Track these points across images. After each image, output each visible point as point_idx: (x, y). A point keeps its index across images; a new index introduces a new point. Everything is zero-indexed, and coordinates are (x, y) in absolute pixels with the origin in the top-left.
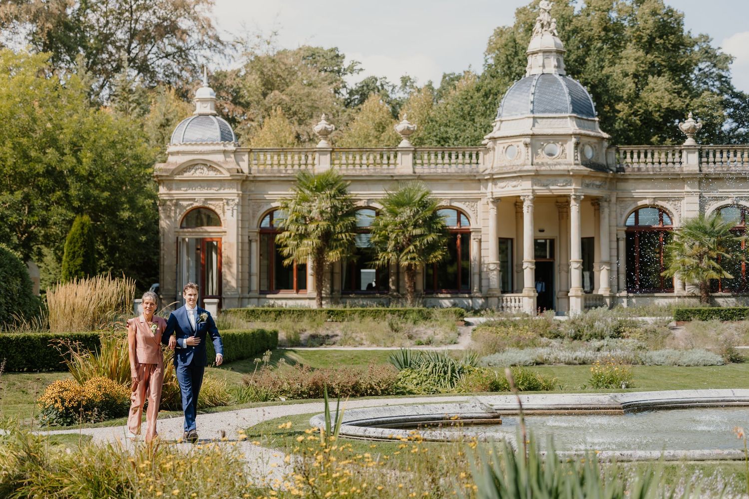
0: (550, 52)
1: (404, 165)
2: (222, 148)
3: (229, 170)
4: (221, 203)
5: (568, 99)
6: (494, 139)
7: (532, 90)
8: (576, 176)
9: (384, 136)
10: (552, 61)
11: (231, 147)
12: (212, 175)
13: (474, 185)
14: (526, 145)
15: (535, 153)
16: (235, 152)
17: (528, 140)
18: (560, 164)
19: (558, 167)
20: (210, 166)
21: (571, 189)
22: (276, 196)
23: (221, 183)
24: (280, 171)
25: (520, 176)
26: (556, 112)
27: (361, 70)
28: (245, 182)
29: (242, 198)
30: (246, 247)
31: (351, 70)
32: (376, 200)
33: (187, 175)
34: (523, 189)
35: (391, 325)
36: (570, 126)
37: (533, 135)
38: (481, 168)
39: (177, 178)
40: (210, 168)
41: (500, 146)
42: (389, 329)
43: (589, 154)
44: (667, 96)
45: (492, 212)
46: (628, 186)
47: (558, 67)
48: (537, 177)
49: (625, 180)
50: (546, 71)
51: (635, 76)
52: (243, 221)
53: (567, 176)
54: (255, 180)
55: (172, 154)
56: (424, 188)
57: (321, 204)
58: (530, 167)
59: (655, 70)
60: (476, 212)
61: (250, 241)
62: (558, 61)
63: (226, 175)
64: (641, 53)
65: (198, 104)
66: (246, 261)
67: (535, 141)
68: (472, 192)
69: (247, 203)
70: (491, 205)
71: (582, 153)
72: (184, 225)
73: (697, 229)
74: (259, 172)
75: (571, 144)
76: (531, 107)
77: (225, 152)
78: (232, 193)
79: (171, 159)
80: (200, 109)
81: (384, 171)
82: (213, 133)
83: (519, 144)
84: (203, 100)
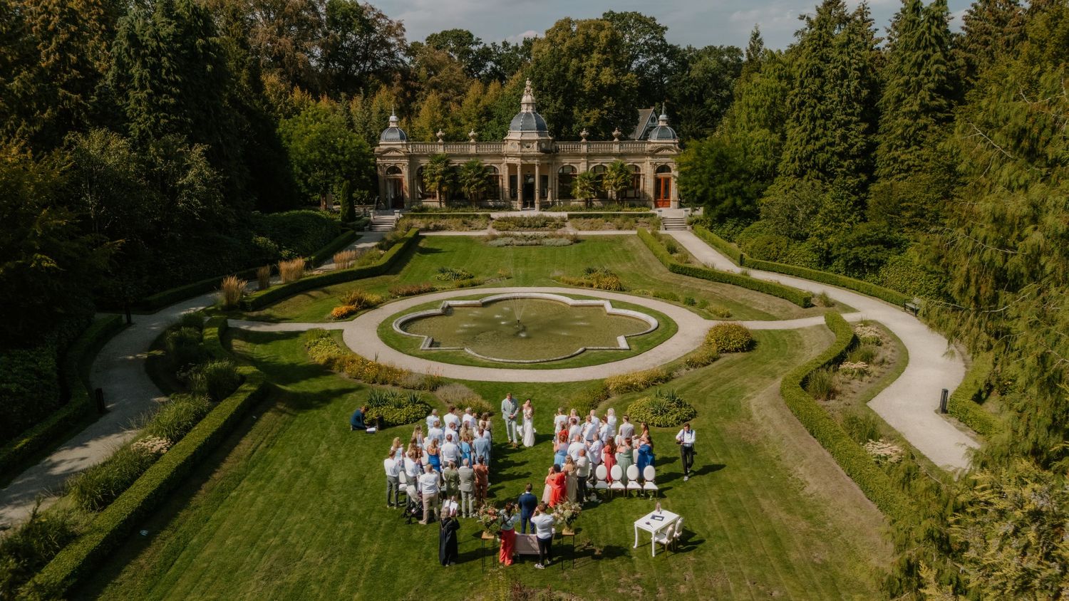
0: (530, 103)
1: (473, 150)
2: (401, 142)
3: (404, 152)
4: (401, 165)
5: (535, 125)
6: (507, 140)
7: (522, 120)
8: (538, 157)
9: (479, 105)
10: (531, 108)
11: (404, 142)
12: (397, 154)
13: (500, 158)
15: (522, 147)
16: (406, 144)
17: (519, 141)
18: (531, 151)
19: (531, 153)
20: (396, 150)
21: (536, 162)
22: (424, 162)
23: (401, 157)
24: (424, 152)
25: (516, 156)
26: (531, 130)
28: (411, 157)
29: (410, 162)
30: (412, 182)
32: (461, 164)
33: (388, 154)
34: (517, 161)
35: (463, 221)
36: (536, 137)
37: (521, 140)
38: (503, 151)
39: (384, 155)
40: (397, 151)
41: (509, 143)
42: (462, 223)
43: (544, 146)
44: (610, 78)
45: (507, 169)
46: (560, 158)
47: (533, 109)
48: (522, 157)
49: (558, 156)
50: (528, 111)
51: (597, 67)
52: (410, 172)
53: (534, 157)
54: (414, 155)
55: (381, 144)
56: (479, 159)
57: (440, 168)
58: (519, 153)
59: (606, 63)
60: (501, 169)
61: (414, 180)
62: (533, 107)
63: (403, 154)
64: (600, 56)
65: (391, 123)
66: (412, 187)
67: (522, 143)
68: (499, 161)
69: (411, 167)
70: (506, 166)
71: (541, 147)
72: (388, 173)
73: (583, 177)
74: (416, 152)
75: (535, 144)
76: (521, 127)
77: (402, 145)
78: (406, 161)
79: (381, 147)
80: (392, 125)
81: (465, 152)
82: (397, 136)
83: (516, 143)
84: (393, 122)
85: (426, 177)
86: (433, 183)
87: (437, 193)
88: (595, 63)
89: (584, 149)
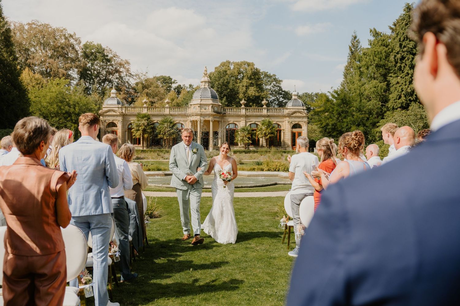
0: (206, 82)
1: (167, 111)
2: (117, 106)
3: (119, 112)
4: (117, 121)
5: (210, 94)
6: (191, 105)
7: (201, 92)
8: (212, 115)
10: (207, 84)
11: (120, 106)
12: (114, 113)
13: (185, 117)
14: (199, 107)
15: (201, 109)
16: (121, 107)
17: (199, 105)
18: (207, 112)
19: (207, 113)
20: (114, 111)
21: (210, 119)
22: (133, 119)
23: (117, 116)
24: (133, 113)
25: (197, 115)
26: (207, 98)
27: (177, 83)
28: (124, 115)
29: (123, 119)
30: (124, 133)
31: (174, 83)
32: (159, 121)
33: (108, 114)
34: (198, 118)
35: (158, 154)
36: (210, 102)
37: (200, 104)
38: (188, 112)
39: (105, 114)
40: (114, 112)
41: (192, 107)
42: (157, 155)
43: (216, 109)
44: (254, 92)
45: (190, 124)
46: (227, 118)
47: (209, 86)
48: (201, 115)
49: (226, 116)
50: (205, 87)
52: (123, 126)
53: (209, 115)
54: (126, 115)
55: (104, 108)
56: (171, 118)
57: (144, 122)
58: (199, 113)
59: (251, 85)
60: (186, 124)
61: (125, 132)
62: (209, 84)
63: (118, 114)
64: (248, 80)
65: (112, 94)
66: (124, 137)
67: (201, 106)
68: (185, 119)
69: (124, 121)
70: (190, 123)
71: (214, 109)
72: (107, 127)
73: (243, 130)
74: (128, 113)
75: (210, 107)
76: (200, 96)
77: (118, 107)
78: (120, 119)
79: (104, 109)
80: (112, 95)
81: (162, 113)
82: (115, 102)
83: (197, 106)
84: (113, 93)
85: (133, 128)
86: (138, 132)
87: (141, 139)
88: (245, 85)
89: (243, 112)
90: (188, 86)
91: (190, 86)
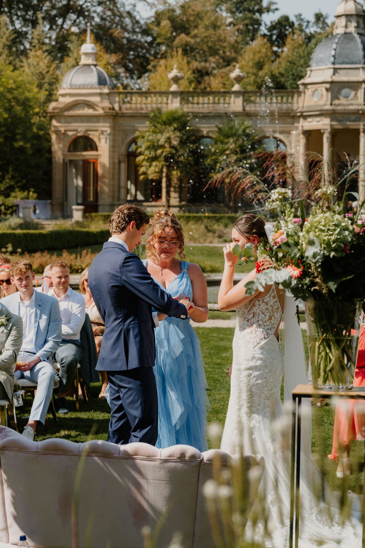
0: (351, 15)
1: (236, 104)
2: (98, 91)
3: (103, 108)
4: (97, 133)
5: (362, 54)
6: (305, 85)
7: (334, 46)
10: (353, 23)
11: (106, 90)
12: (89, 111)
13: (289, 120)
14: (327, 90)
15: (334, 96)
16: (108, 94)
17: (328, 86)
18: (352, 104)
19: (351, 107)
20: (90, 105)
21: (361, 124)
22: (140, 128)
23: (96, 118)
24: (142, 109)
25: (322, 114)
26: (352, 63)
27: (277, 9)
28: (116, 117)
29: (113, 129)
30: (117, 166)
31: (268, 10)
32: (212, 132)
33: (71, 113)
34: (324, 124)
35: (206, 227)
36: (362, 75)
37: (332, 83)
38: (295, 106)
39: (65, 113)
41: (309, 90)
42: (205, 230)
45: (302, 140)
47: (357, 27)
48: (334, 114)
50: (348, 30)
52: (113, 148)
54: (123, 116)
55: (61, 95)
56: (248, 123)
57: (171, 135)
58: (328, 107)
60: (290, 142)
61: (120, 162)
62: (358, 22)
63: (100, 112)
65: (83, 57)
66: (116, 177)
67: (334, 86)
68: (288, 126)
69: (115, 134)
70: (302, 136)
72: (72, 149)
74: (127, 109)
75: (362, 89)
76: (332, 59)
77: (100, 94)
78: (105, 126)
79: (61, 99)
80: (84, 60)
81: (221, 109)
82: (93, 79)
83: (322, 89)
84: (86, 54)
85: (140, 154)
86: (154, 163)
87: (164, 185)
90: (312, 19)
91: (319, 17)
